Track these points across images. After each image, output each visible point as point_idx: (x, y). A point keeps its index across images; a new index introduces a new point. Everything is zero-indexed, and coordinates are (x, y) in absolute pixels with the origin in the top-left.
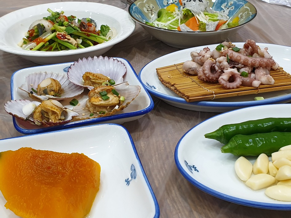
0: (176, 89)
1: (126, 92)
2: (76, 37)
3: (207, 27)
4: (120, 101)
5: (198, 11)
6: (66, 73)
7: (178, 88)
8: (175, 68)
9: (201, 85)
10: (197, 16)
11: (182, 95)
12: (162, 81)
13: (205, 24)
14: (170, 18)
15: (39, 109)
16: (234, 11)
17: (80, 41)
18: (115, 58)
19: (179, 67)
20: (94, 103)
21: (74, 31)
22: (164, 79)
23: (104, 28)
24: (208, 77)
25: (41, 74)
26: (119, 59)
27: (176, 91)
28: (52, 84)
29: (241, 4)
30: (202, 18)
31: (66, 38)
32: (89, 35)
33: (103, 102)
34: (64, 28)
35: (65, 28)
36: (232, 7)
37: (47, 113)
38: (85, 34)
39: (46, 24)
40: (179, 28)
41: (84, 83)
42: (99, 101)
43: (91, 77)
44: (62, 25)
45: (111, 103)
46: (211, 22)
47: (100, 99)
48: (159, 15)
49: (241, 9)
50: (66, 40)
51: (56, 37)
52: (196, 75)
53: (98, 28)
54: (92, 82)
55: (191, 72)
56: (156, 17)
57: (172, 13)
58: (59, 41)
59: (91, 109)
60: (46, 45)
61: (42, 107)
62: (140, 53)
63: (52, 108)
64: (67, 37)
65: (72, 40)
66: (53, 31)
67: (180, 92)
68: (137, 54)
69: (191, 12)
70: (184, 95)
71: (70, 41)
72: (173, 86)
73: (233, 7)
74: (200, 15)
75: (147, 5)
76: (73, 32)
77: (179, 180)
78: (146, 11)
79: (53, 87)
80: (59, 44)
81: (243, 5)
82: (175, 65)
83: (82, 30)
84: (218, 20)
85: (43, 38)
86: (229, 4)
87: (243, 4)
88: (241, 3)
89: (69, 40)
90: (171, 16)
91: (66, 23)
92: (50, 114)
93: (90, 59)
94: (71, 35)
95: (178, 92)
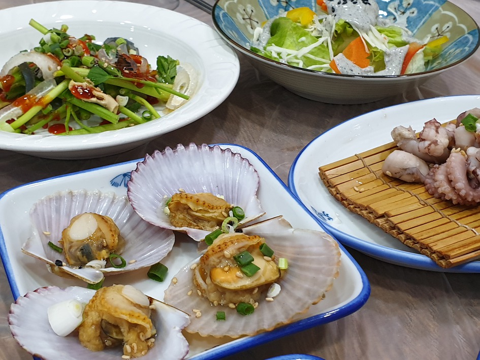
0: (394, 227)
1: (287, 244)
2: (113, 90)
3: (387, 59)
4: (279, 270)
5: (367, 26)
6: (121, 192)
7: (403, 227)
8: (359, 164)
9: (453, 218)
10: (365, 36)
11: (423, 248)
13: (383, 54)
14: (303, 38)
15: (94, 317)
16: (419, 18)
17: (124, 100)
18: (224, 147)
19: (368, 161)
20: (225, 285)
21: (108, 77)
23: (165, 64)
24: (464, 199)
25: (59, 198)
26: (234, 149)
28: (99, 229)
29: (432, 6)
30: (376, 40)
31: (93, 96)
32: (140, 85)
33: (247, 282)
34: (83, 71)
35: (87, 71)
36: (411, 10)
37: (117, 327)
38: (133, 82)
39: (44, 63)
40: (333, 64)
41: (171, 218)
42: (233, 280)
43: (191, 206)
44: (79, 64)
45: (263, 280)
46: (393, 50)
47: (239, 273)
48: (274, 30)
49: (436, 16)
50: (94, 100)
51: (67, 91)
52: (418, 182)
53: (154, 67)
54: (192, 216)
55: (406, 178)
56: (266, 35)
57: (305, 27)
58: (75, 101)
59: (213, 296)
60: (45, 112)
61: (100, 313)
62: (248, 118)
63: (131, 315)
64: (95, 93)
65: (108, 99)
66: (59, 80)
67: (409, 237)
68: (243, 120)
69: (351, 27)
70: (427, 247)
71: (102, 102)
72: (382, 216)
73: (414, 9)
74: (370, 33)
75: (241, 8)
76: (107, 79)
78: (242, 21)
79: (103, 237)
80: (74, 106)
81: (437, 8)
82: (358, 158)
83: (124, 74)
84: (404, 44)
85: (39, 95)
86: (405, 4)
87: (437, 4)
88: (432, 3)
89: (102, 99)
90: (305, 34)
91: (87, 58)
92: (124, 329)
93: (168, 151)
94: (107, 88)
95: (402, 237)
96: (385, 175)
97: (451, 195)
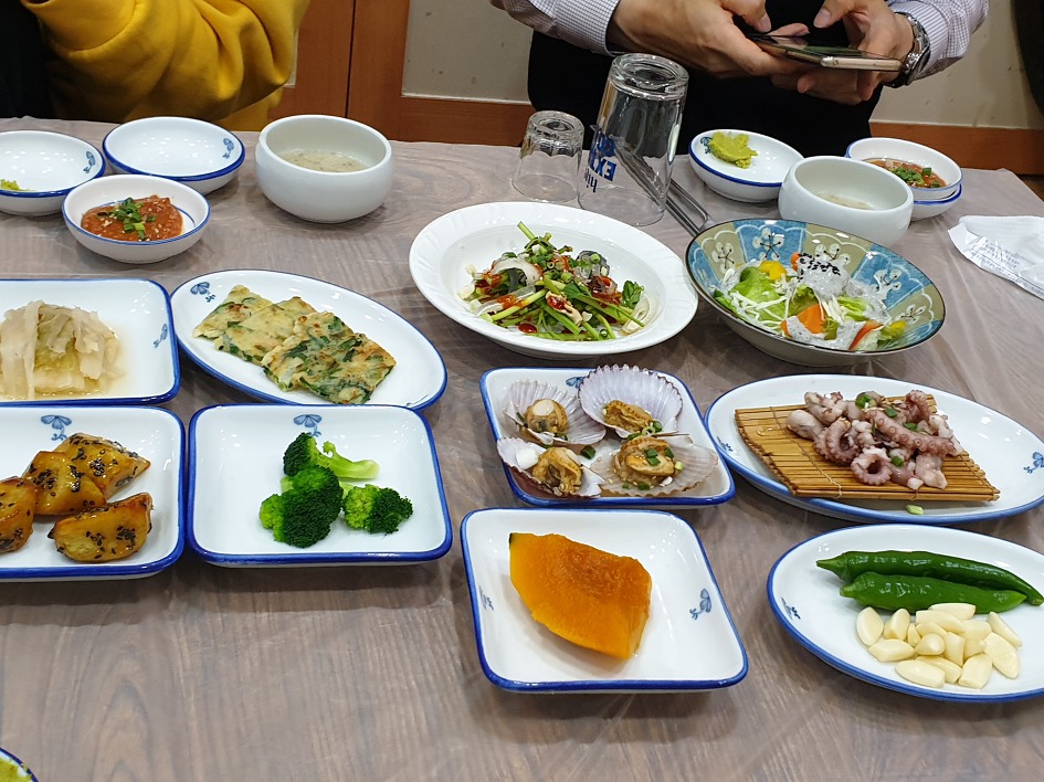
0: (772, 464)
1: (686, 454)
2: (581, 306)
3: (839, 330)
4: (675, 469)
5: (828, 295)
6: (573, 391)
7: (777, 464)
8: (770, 415)
9: (817, 464)
10: (824, 304)
11: (785, 481)
12: (745, 439)
13: (837, 325)
14: (767, 293)
15: (545, 462)
16: (900, 294)
17: (588, 316)
18: (661, 375)
19: (778, 414)
20: (634, 467)
21: (580, 294)
22: (750, 436)
23: (631, 289)
24: (833, 455)
25: (528, 384)
26: (669, 378)
27: (771, 468)
28: (554, 412)
29: (917, 284)
30: (834, 311)
31: (564, 308)
32: (604, 306)
33: (649, 469)
34: (561, 285)
35: (564, 285)
36: (896, 284)
37: (558, 471)
38: (599, 302)
39: (530, 272)
40: (784, 325)
41: (606, 418)
42: (640, 464)
43: (623, 411)
44: (557, 277)
45: (661, 471)
46: (850, 322)
47: (645, 462)
48: (744, 276)
49: (916, 296)
50: (564, 311)
51: (543, 299)
52: (810, 439)
53: (620, 289)
54: (622, 419)
55: (801, 433)
56: (736, 280)
57: (773, 282)
58: (548, 309)
59: (624, 474)
60: (521, 313)
61: (550, 460)
62: (695, 354)
63: (569, 465)
64: (566, 306)
65: (575, 313)
66: (538, 288)
67: (780, 473)
68: (689, 354)
69: (812, 293)
70: (788, 480)
71: (570, 315)
72: (767, 455)
73: (898, 283)
74: (830, 303)
75: (719, 246)
76: (579, 295)
77: (766, 626)
78: (716, 260)
79: (556, 418)
80: (545, 312)
81: (920, 287)
82: (772, 410)
83: (592, 293)
84: (864, 319)
85: (520, 298)
86: (892, 276)
87: (921, 284)
88: (917, 281)
89: (570, 312)
90: (770, 289)
91: (566, 275)
92: (563, 473)
93: (616, 367)
94: (575, 303)
95: (776, 471)
96: (788, 428)
97: (824, 452)
